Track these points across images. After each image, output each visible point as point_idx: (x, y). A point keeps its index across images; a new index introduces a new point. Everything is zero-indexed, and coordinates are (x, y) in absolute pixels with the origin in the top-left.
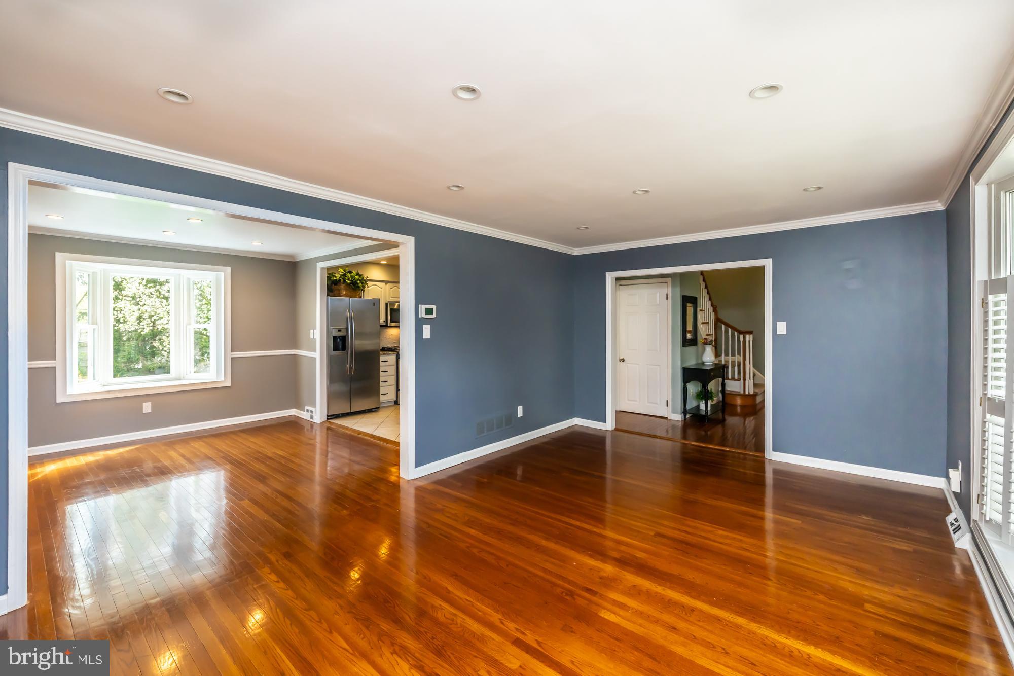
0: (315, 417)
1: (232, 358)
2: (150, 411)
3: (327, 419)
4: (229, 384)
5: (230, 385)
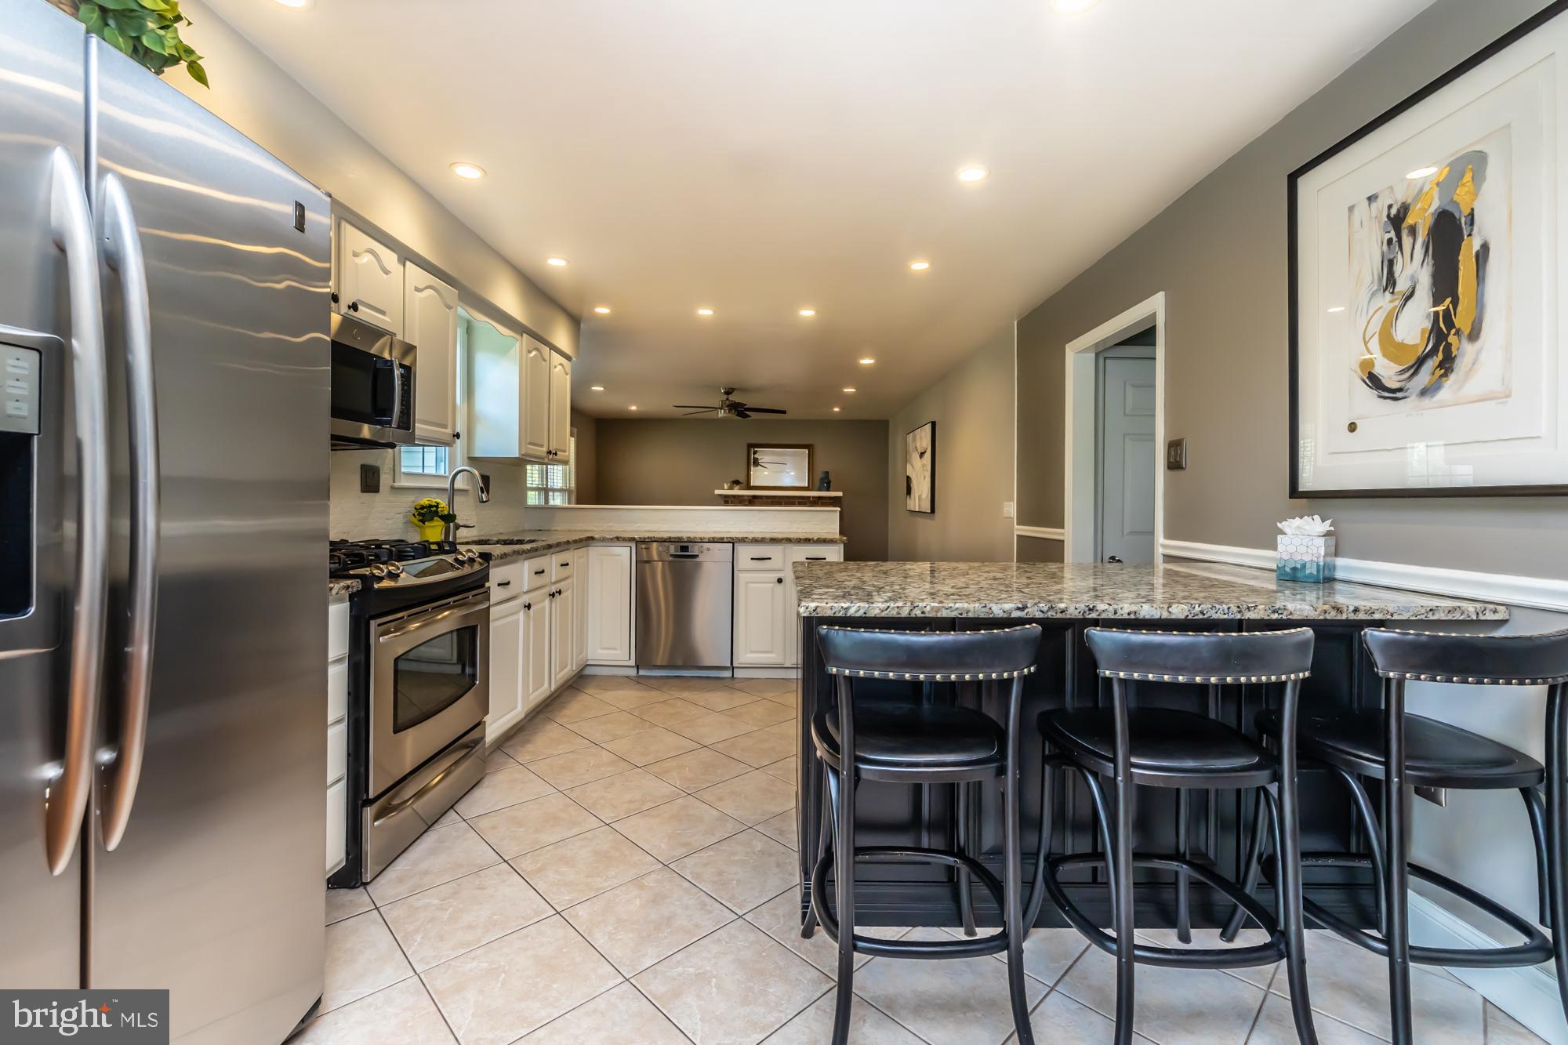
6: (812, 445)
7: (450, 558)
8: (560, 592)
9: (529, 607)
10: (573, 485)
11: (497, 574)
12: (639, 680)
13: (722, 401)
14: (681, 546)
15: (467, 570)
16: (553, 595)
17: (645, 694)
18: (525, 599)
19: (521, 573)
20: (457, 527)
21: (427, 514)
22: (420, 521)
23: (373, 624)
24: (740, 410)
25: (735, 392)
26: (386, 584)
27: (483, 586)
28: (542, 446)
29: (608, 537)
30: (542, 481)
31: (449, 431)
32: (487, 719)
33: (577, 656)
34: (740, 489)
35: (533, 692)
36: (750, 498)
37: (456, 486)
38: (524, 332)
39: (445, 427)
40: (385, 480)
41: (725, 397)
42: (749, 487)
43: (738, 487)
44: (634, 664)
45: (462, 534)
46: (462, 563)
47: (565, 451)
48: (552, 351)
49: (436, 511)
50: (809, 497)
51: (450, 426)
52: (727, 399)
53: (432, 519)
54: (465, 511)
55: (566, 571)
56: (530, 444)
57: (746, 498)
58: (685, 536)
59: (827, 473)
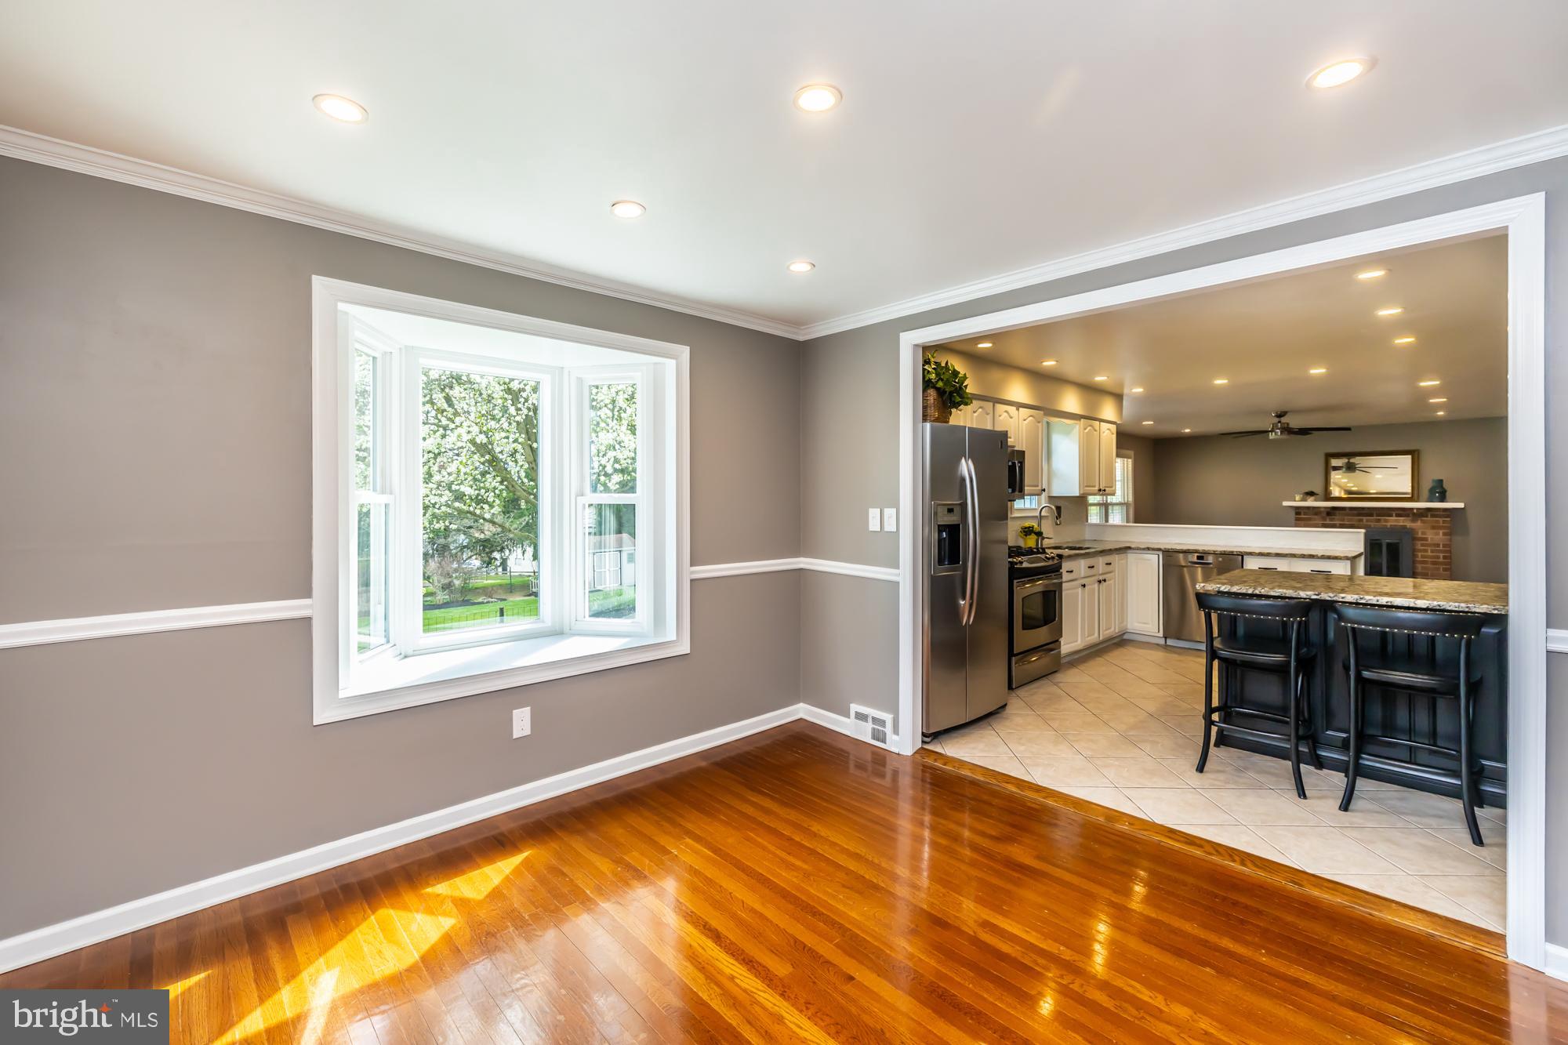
0: (891, 737)
1: (692, 580)
2: (528, 732)
3: (923, 742)
4: (685, 648)
5: (688, 651)
6: (1418, 450)
7: (1043, 556)
8: (1104, 581)
9: (1084, 586)
10: (1131, 499)
11: (1066, 566)
12: (1166, 647)
13: (1273, 424)
14: (1198, 556)
15: (1050, 563)
16: (1100, 582)
17: (1168, 655)
18: (1083, 581)
19: (1080, 567)
20: (1043, 538)
21: (1027, 531)
22: (1024, 535)
23: (1015, 581)
25: (1288, 414)
26: (1018, 566)
27: (1058, 571)
28: (1094, 486)
29: (1143, 547)
31: (1040, 488)
32: (1061, 640)
33: (1120, 625)
34: (1316, 501)
36: (1328, 510)
37: (1042, 515)
38: (1081, 418)
39: (1038, 486)
41: (1277, 420)
42: (1327, 498)
43: (1312, 498)
44: (1161, 636)
45: (1046, 543)
46: (1048, 559)
47: (1112, 487)
48: (1102, 423)
49: (1032, 530)
51: (1040, 484)
52: (1279, 422)
53: (1030, 534)
54: (1047, 529)
55: (1110, 568)
56: (1087, 486)
57: (1322, 510)
58: (1200, 548)
59: (1441, 481)
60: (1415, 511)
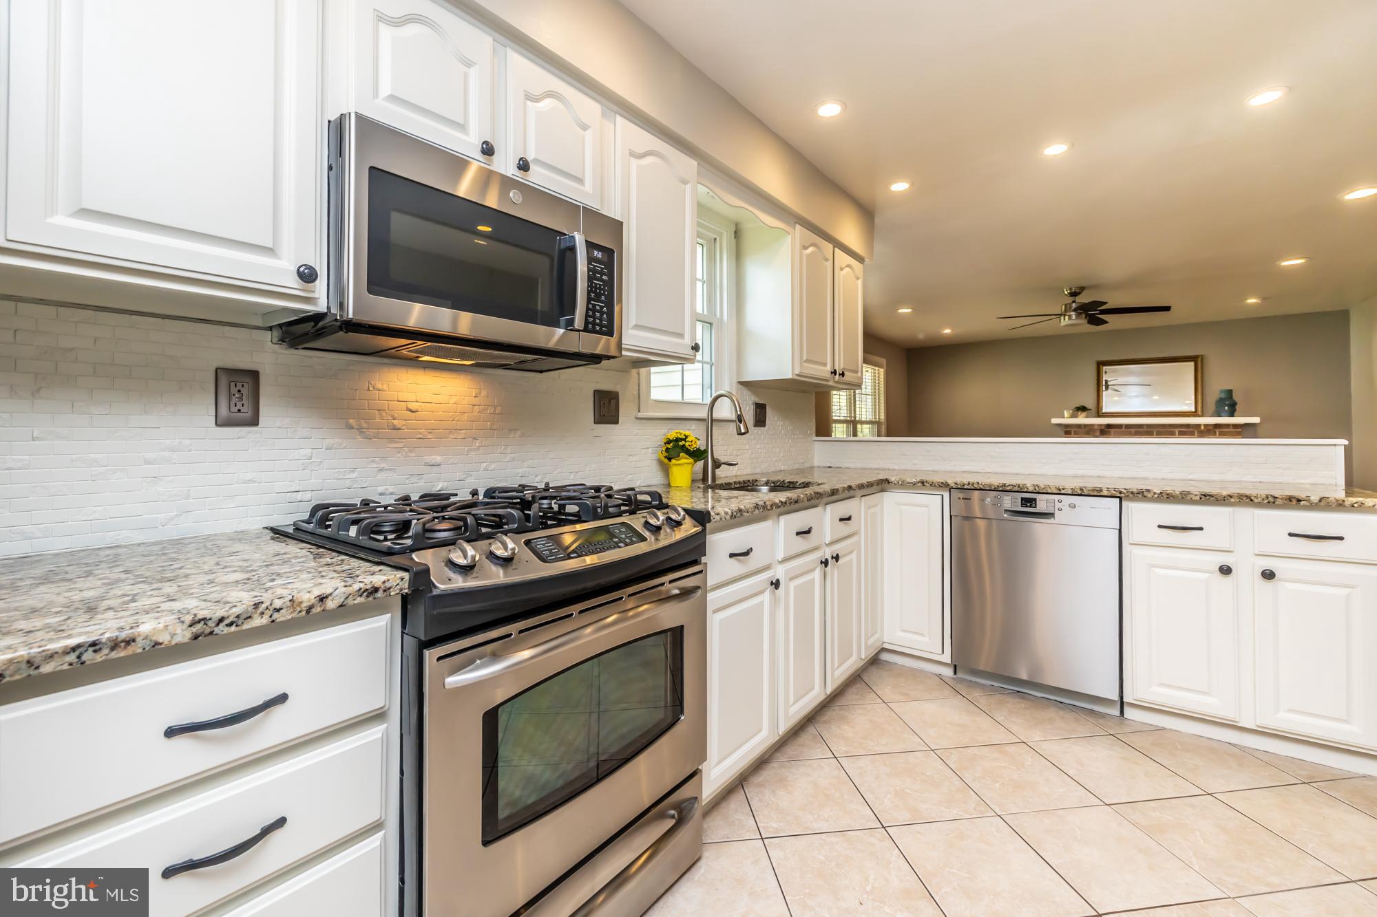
6: (1202, 357)
8: (836, 558)
9: (776, 584)
10: (882, 417)
13: (1066, 305)
14: (1022, 499)
16: (826, 562)
18: (773, 574)
19: (771, 536)
20: (717, 465)
21: (673, 449)
22: (666, 457)
24: (1093, 313)
25: (1089, 290)
27: (696, 562)
28: (823, 364)
29: (909, 480)
30: (850, 413)
31: (687, 341)
32: (704, 767)
33: (867, 639)
34: (1087, 417)
35: (795, 702)
36: (1103, 428)
37: (715, 415)
38: (796, 223)
39: (681, 336)
40: (626, 410)
41: (1071, 299)
42: (1099, 414)
43: (1083, 414)
44: (949, 661)
45: (724, 473)
46: (654, 529)
47: (856, 372)
48: (836, 249)
50: (1199, 426)
51: (687, 336)
52: (1076, 300)
53: (678, 456)
54: (725, 446)
55: (845, 529)
56: (809, 361)
57: (1096, 427)
58: (1029, 483)
59: (1230, 392)
60: (1202, 428)
